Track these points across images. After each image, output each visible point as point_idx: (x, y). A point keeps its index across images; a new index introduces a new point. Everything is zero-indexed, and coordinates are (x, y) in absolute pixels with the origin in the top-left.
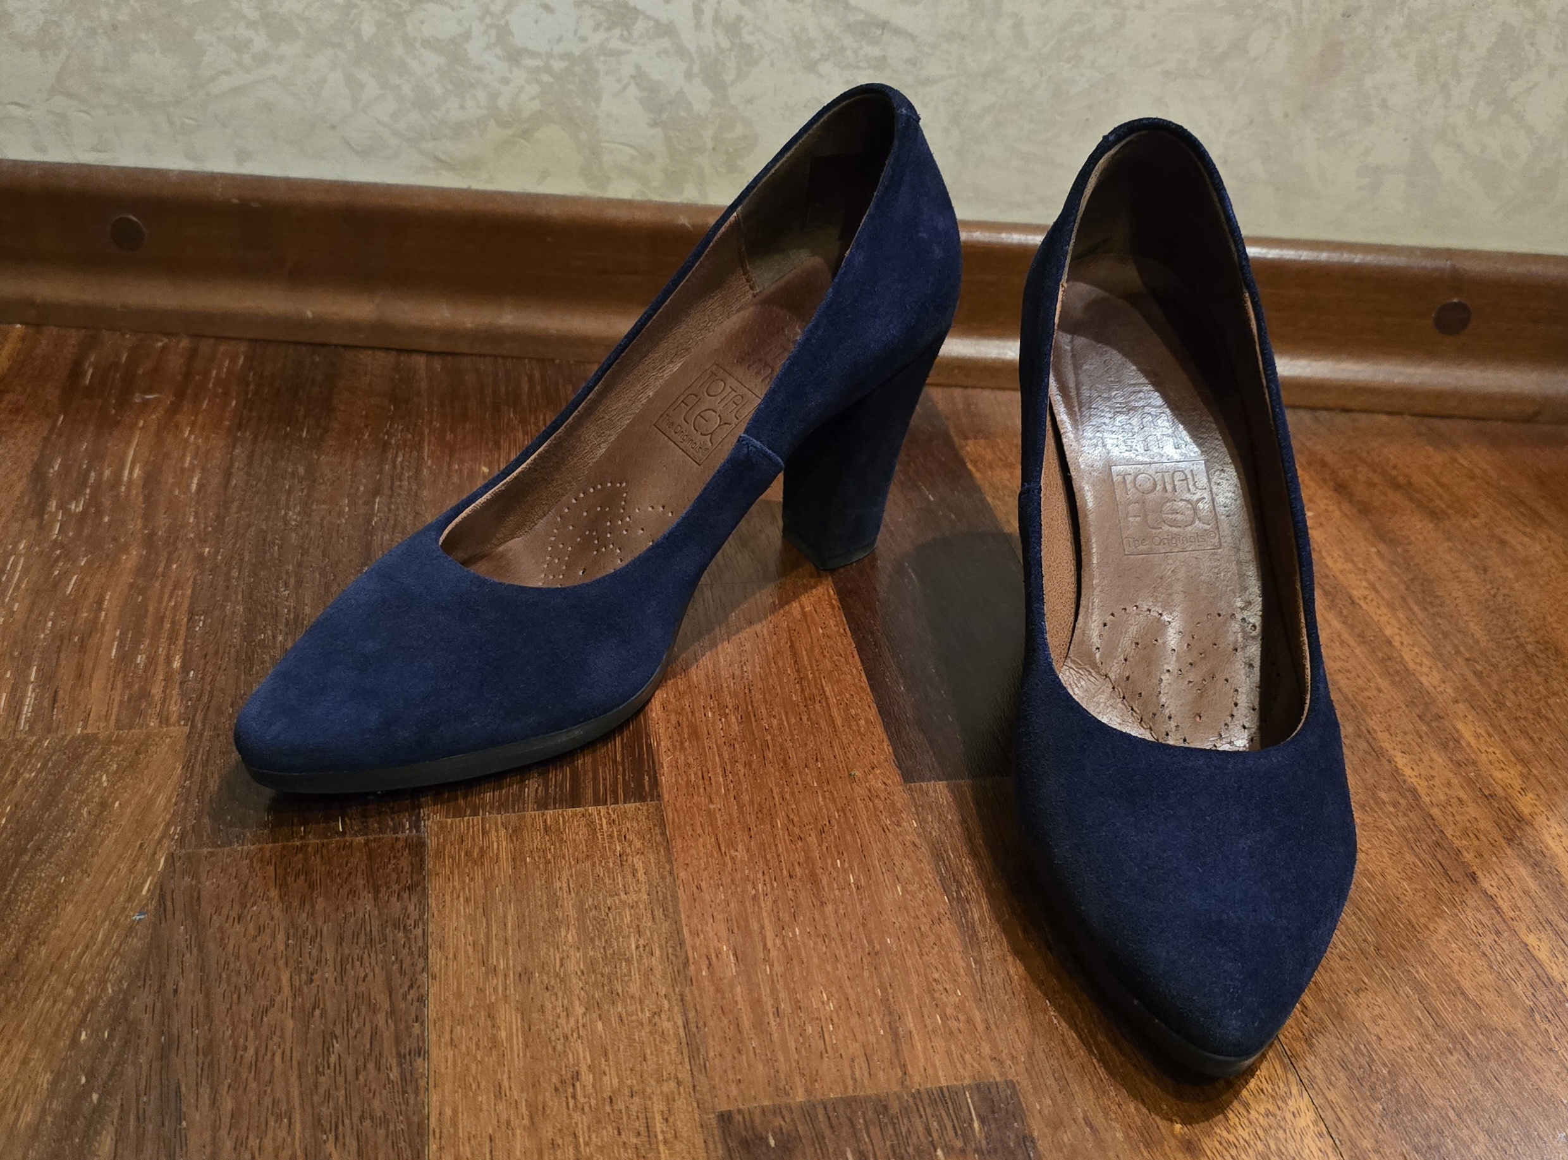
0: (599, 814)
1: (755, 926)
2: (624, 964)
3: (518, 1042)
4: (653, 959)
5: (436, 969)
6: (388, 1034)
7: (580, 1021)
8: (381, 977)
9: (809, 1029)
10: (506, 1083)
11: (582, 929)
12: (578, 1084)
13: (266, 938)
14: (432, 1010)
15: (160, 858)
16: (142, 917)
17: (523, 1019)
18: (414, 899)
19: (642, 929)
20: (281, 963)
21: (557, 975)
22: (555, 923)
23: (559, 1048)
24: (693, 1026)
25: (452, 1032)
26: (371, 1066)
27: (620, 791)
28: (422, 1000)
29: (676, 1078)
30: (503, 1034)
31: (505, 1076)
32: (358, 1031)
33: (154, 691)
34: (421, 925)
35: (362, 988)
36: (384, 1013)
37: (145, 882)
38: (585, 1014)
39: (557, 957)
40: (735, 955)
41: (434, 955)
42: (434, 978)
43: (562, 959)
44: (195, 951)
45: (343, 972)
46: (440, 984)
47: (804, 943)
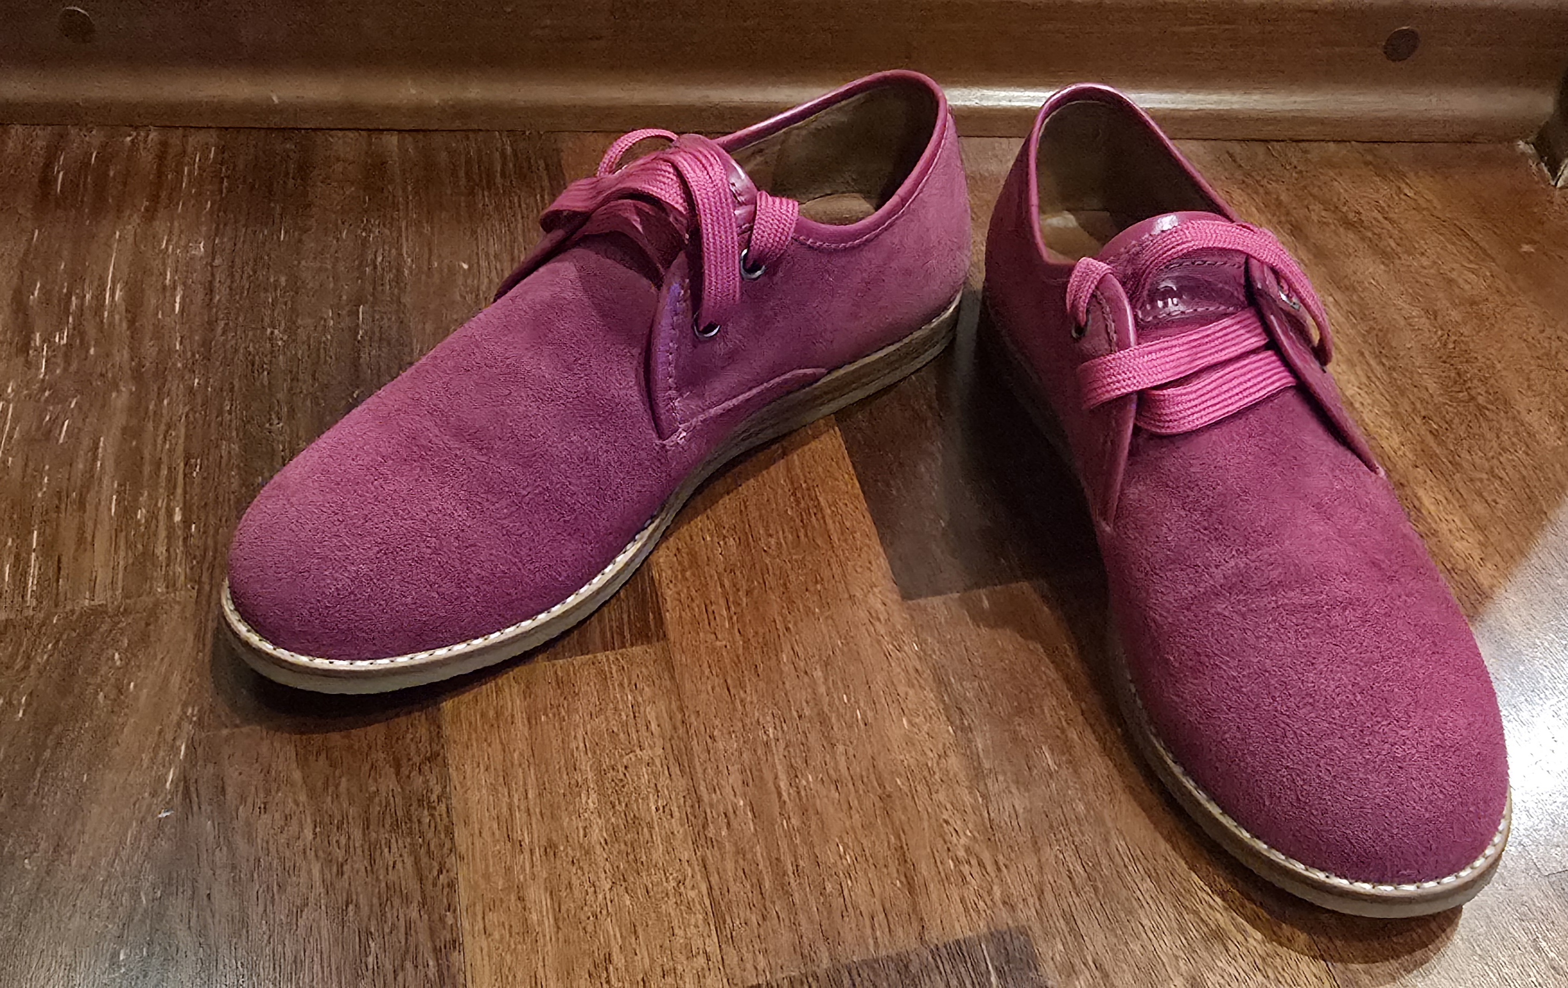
0: (608, 660)
1: (768, 776)
2: (645, 830)
3: (549, 923)
4: (673, 820)
5: (462, 849)
6: (422, 927)
7: (608, 896)
8: (409, 861)
9: (829, 887)
10: (541, 973)
11: (601, 794)
12: (611, 968)
13: (294, 827)
14: (463, 896)
15: (180, 746)
16: (168, 814)
17: (552, 899)
18: (436, 770)
19: (659, 789)
20: (311, 854)
21: (581, 845)
22: (575, 788)
23: (590, 928)
24: (716, 893)
25: (484, 918)
26: (409, 965)
27: (627, 634)
28: (451, 885)
29: (705, 952)
30: (535, 918)
31: (541, 964)
32: (394, 927)
33: (158, 552)
34: (444, 800)
35: (392, 877)
36: (416, 904)
37: (167, 773)
38: (611, 889)
39: (580, 825)
40: (752, 810)
41: (461, 834)
42: (462, 858)
43: (585, 828)
44: (225, 849)
45: (372, 861)
46: (468, 864)
47: (817, 792)
